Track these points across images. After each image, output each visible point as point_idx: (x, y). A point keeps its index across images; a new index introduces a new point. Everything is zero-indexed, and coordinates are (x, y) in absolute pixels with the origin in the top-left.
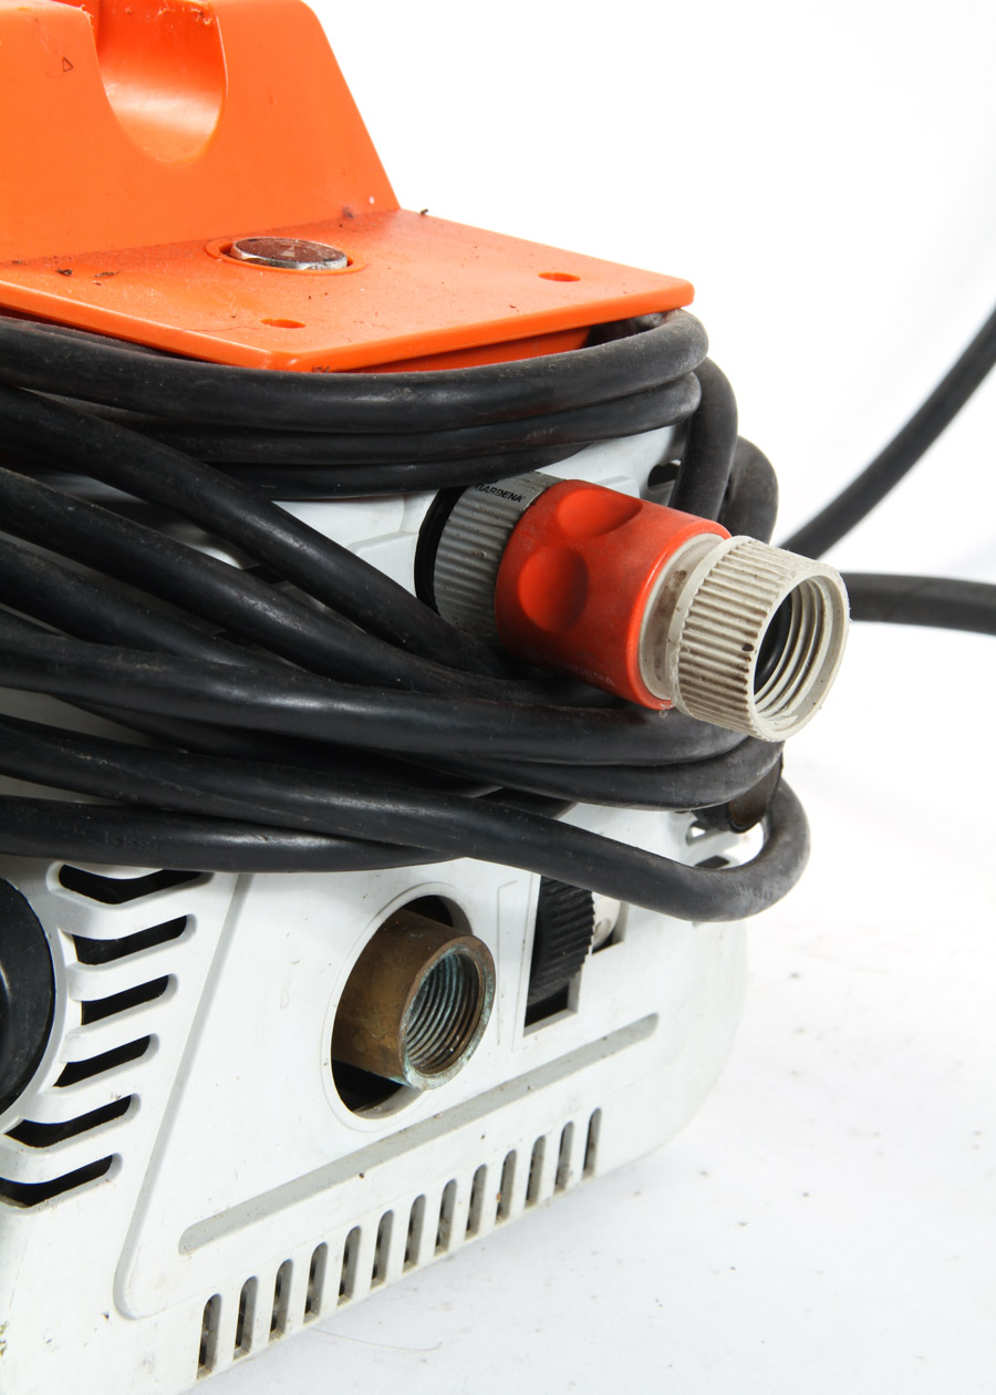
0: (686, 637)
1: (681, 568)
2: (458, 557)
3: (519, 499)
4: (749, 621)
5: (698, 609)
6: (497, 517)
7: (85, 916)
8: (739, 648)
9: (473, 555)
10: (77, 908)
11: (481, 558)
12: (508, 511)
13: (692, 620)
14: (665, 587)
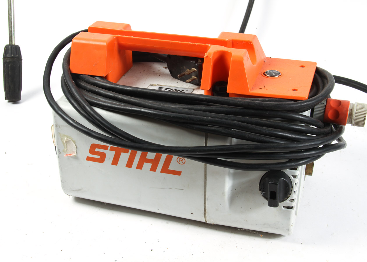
0: (355, 118)
1: (351, 109)
2: (318, 113)
3: (324, 103)
4: (364, 115)
5: (356, 114)
6: (322, 106)
7: (295, 173)
8: (364, 118)
9: (320, 112)
10: (293, 172)
11: (321, 112)
12: (323, 105)
13: (356, 116)
14: (350, 112)
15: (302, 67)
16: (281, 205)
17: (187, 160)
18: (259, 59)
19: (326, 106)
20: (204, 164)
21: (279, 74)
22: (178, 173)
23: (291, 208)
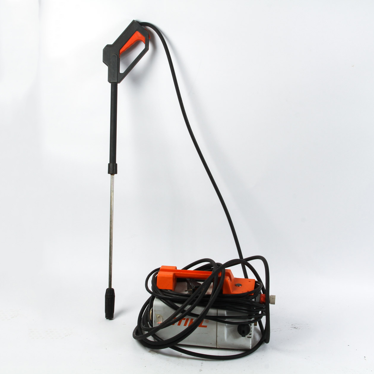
4: (275, 299)
8: (275, 301)
15: (250, 281)
16: (247, 336)
17: (209, 320)
18: (232, 278)
19: (260, 297)
20: (216, 322)
21: (241, 285)
22: (206, 327)
23: (250, 337)
